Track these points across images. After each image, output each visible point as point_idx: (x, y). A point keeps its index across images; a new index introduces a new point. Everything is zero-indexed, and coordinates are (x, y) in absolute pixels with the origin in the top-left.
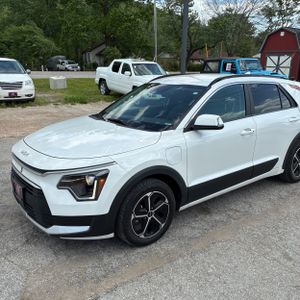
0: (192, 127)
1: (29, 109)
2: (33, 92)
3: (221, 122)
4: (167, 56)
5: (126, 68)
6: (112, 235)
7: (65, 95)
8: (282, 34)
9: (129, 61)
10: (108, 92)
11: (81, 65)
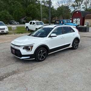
0: (50, 37)
1: (7, 35)
2: (8, 31)
3: (56, 35)
4: (45, 19)
5: (34, 23)
6: (34, 59)
7: (17, 31)
8: (77, 12)
9: (34, 21)
10: (29, 30)
11: (20, 23)
